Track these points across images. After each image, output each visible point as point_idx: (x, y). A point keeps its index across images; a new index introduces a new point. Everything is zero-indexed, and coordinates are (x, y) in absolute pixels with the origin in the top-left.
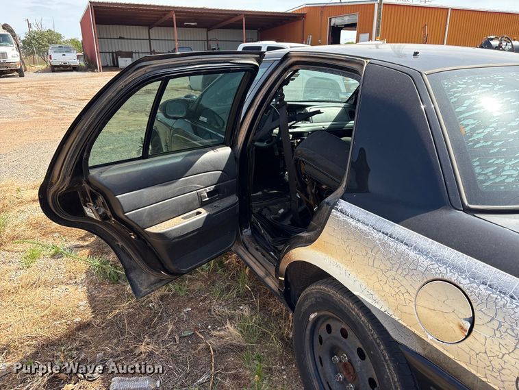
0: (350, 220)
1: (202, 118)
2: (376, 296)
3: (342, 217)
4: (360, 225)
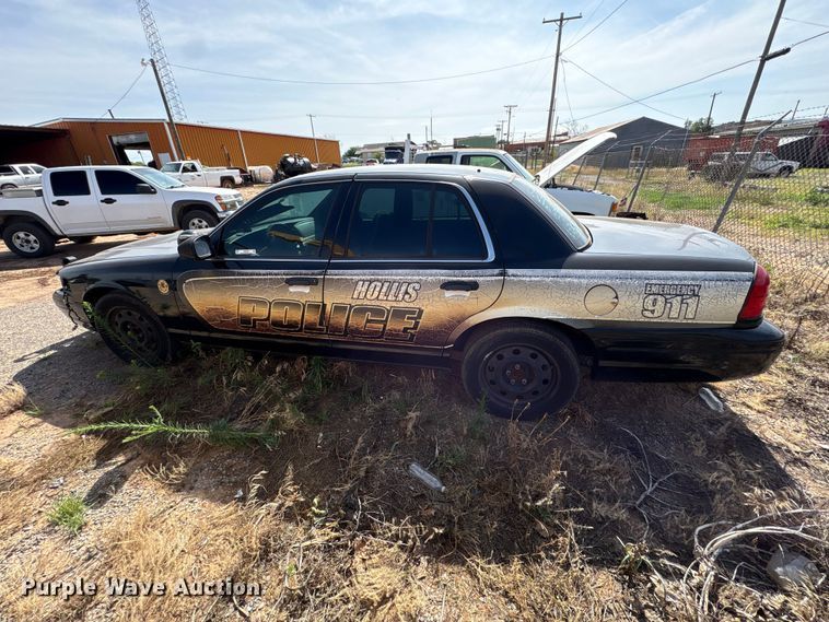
0: (524, 279)
1: (241, 252)
3: (515, 279)
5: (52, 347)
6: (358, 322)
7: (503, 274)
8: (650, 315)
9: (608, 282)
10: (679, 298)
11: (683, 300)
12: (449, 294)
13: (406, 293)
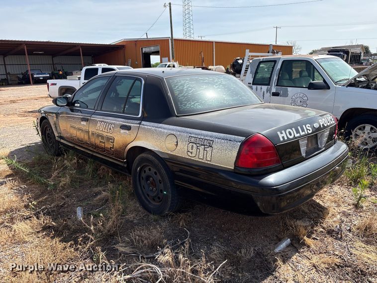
0: (146, 127)
1: (76, 105)
2: (156, 147)
3: (143, 126)
4: (149, 127)
5: (34, 143)
6: (97, 141)
7: (140, 124)
8: (191, 155)
9: (174, 133)
10: (203, 147)
11: (205, 148)
12: (122, 131)
13: (110, 129)
